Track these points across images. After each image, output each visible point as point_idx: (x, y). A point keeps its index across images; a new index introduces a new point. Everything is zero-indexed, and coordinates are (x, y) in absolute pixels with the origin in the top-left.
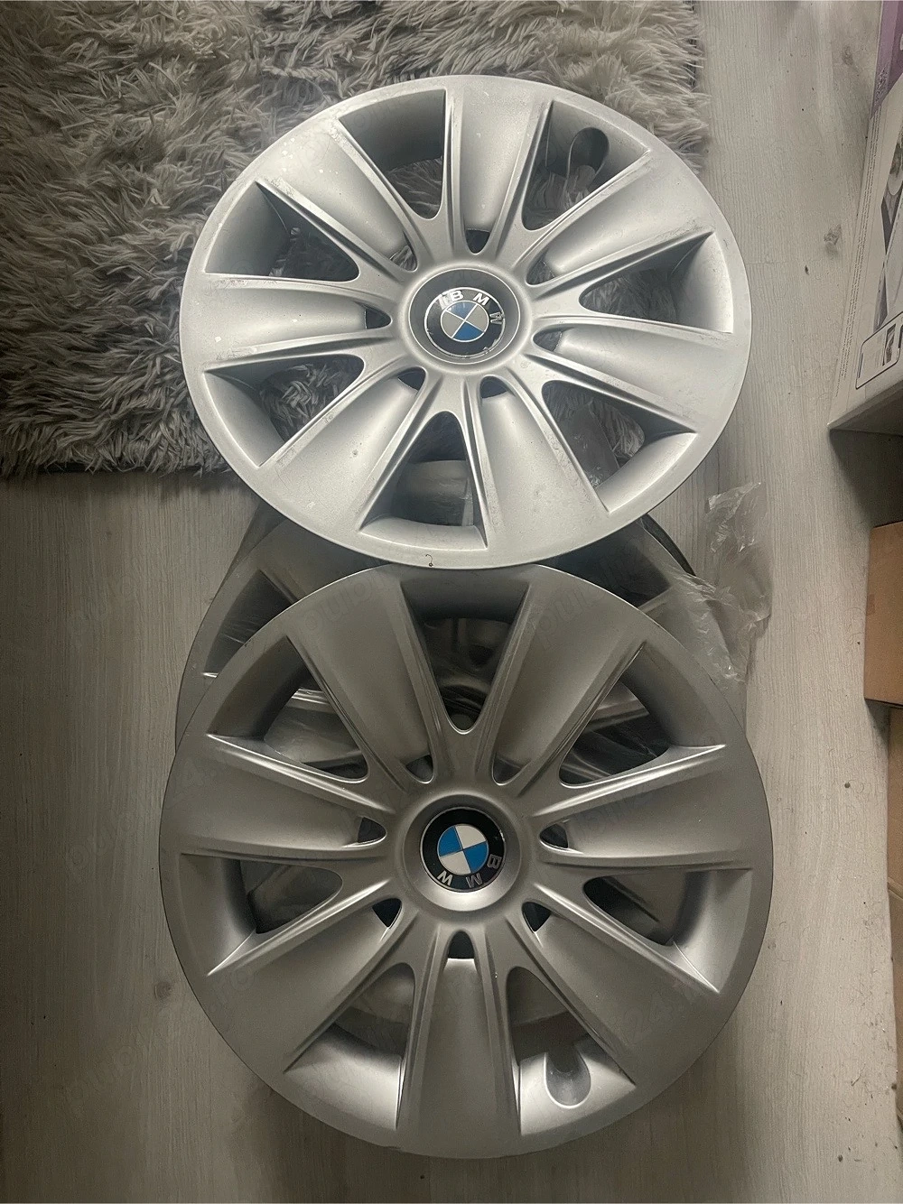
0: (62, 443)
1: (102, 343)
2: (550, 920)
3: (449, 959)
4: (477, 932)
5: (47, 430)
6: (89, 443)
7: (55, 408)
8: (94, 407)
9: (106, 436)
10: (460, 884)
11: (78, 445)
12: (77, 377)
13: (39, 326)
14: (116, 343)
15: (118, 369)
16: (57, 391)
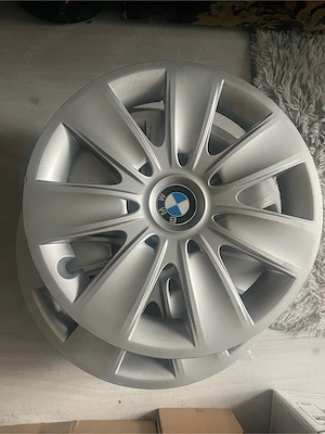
0: (265, 69)
1: (304, 87)
2: (152, 249)
3: (125, 202)
4: (140, 214)
5: (270, 63)
6: (264, 80)
7: (278, 68)
8: (278, 83)
9: (267, 87)
10: (160, 204)
11: (264, 75)
12: (291, 77)
13: (309, 64)
14: (304, 93)
15: (294, 93)
16: (285, 68)
